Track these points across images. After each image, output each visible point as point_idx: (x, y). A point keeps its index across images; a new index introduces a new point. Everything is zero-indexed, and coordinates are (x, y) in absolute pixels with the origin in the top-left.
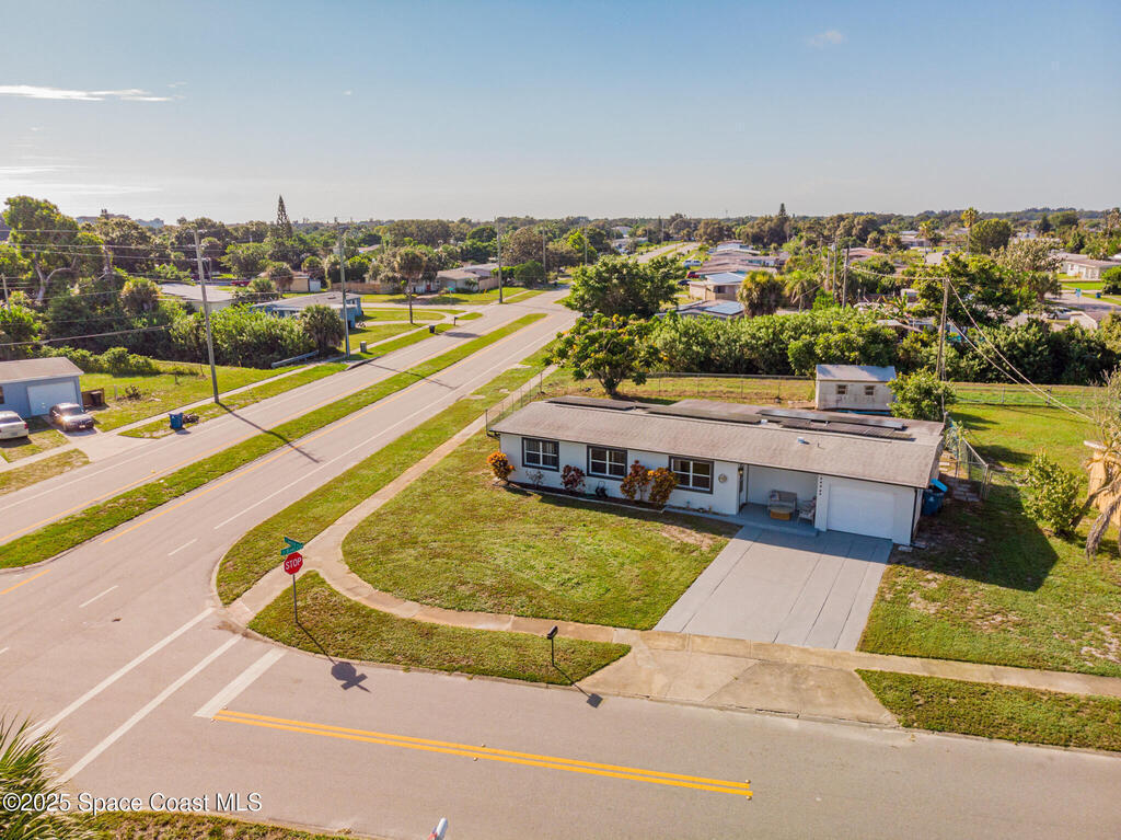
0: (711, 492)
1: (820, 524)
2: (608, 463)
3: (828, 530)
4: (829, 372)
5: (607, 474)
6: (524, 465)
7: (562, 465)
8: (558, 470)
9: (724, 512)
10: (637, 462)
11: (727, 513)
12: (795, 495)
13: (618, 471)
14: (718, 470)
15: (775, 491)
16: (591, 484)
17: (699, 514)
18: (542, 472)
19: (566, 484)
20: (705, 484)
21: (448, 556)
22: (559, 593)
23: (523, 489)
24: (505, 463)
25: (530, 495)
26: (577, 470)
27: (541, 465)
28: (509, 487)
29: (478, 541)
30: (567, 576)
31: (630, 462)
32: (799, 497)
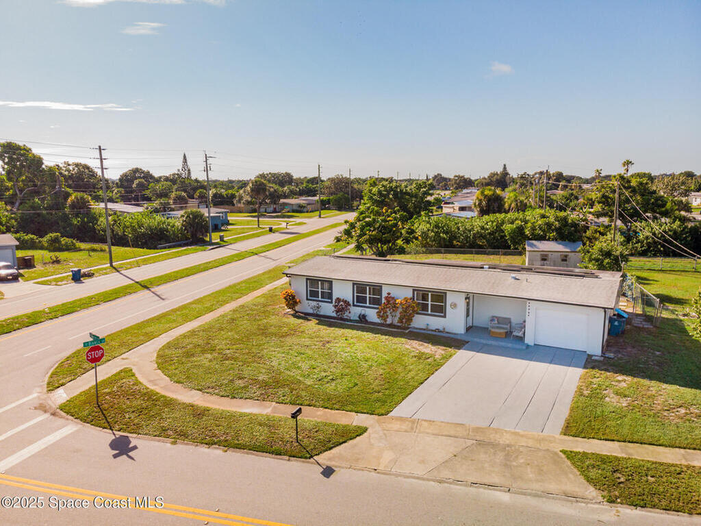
0: (445, 317)
1: (529, 340)
2: (368, 296)
3: (535, 345)
4: (535, 246)
5: (368, 305)
6: (307, 299)
7: (334, 298)
8: (331, 302)
9: (454, 332)
10: (389, 294)
11: (457, 332)
12: (510, 319)
13: (376, 302)
14: (450, 299)
15: (493, 317)
16: (355, 312)
17: (435, 333)
18: (320, 303)
19: (337, 312)
20: (440, 310)
21: (235, 359)
22: (316, 386)
23: (306, 316)
24: (294, 297)
25: (310, 320)
26: (345, 302)
27: (320, 299)
28: (296, 315)
29: (262, 350)
30: (325, 374)
31: (384, 294)
32: (512, 321)
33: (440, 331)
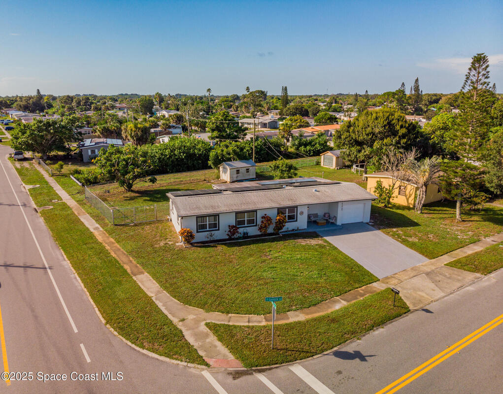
0: (297, 221)
1: (339, 223)
2: (246, 219)
5: (247, 225)
6: (198, 232)
8: (220, 230)
10: (266, 215)
11: (304, 228)
14: (299, 210)
16: (241, 232)
17: (293, 232)
18: (212, 232)
19: (231, 235)
27: (209, 229)
33: (296, 230)
